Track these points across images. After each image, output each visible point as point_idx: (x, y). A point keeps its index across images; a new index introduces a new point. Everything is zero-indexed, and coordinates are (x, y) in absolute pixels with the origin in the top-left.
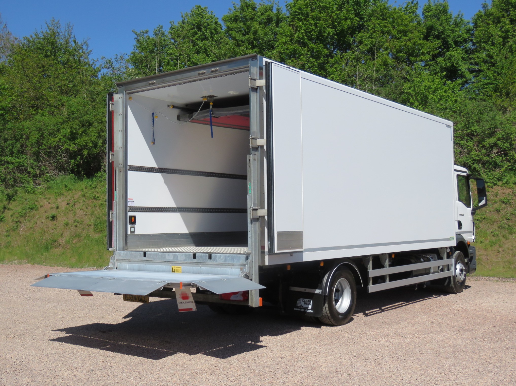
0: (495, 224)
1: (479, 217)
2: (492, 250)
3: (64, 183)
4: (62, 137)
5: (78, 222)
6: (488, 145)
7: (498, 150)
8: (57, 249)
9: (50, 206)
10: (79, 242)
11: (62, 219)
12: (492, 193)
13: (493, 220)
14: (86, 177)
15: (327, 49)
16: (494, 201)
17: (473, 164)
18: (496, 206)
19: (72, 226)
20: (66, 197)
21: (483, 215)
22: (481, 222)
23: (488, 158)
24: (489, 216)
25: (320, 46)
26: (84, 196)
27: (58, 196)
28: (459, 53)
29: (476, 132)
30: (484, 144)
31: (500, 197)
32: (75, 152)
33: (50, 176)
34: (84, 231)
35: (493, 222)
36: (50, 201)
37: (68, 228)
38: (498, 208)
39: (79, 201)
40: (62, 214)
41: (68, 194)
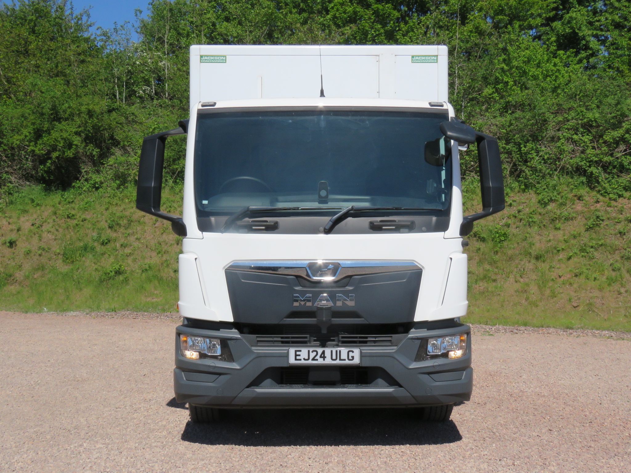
0: (617, 252)
1: (594, 242)
2: (610, 291)
3: (31, 196)
4: (28, 134)
5: (44, 249)
6: (611, 140)
7: (626, 147)
8: (13, 287)
9: (11, 227)
10: (42, 276)
11: (23, 245)
12: (616, 208)
13: (614, 247)
15: (399, 11)
16: (616, 220)
17: (590, 166)
18: (619, 227)
19: (35, 255)
20: (32, 215)
21: (600, 240)
22: (596, 250)
23: (611, 159)
24: (608, 241)
25: (387, 7)
26: (55, 213)
27: (22, 213)
28: (583, 15)
29: (596, 121)
30: (606, 139)
31: (626, 213)
32: (43, 155)
33: (14, 187)
34: (50, 262)
35: (614, 250)
36: (11, 221)
37: (29, 257)
38: (622, 230)
39: (48, 221)
40: (25, 239)
41: (35, 211)
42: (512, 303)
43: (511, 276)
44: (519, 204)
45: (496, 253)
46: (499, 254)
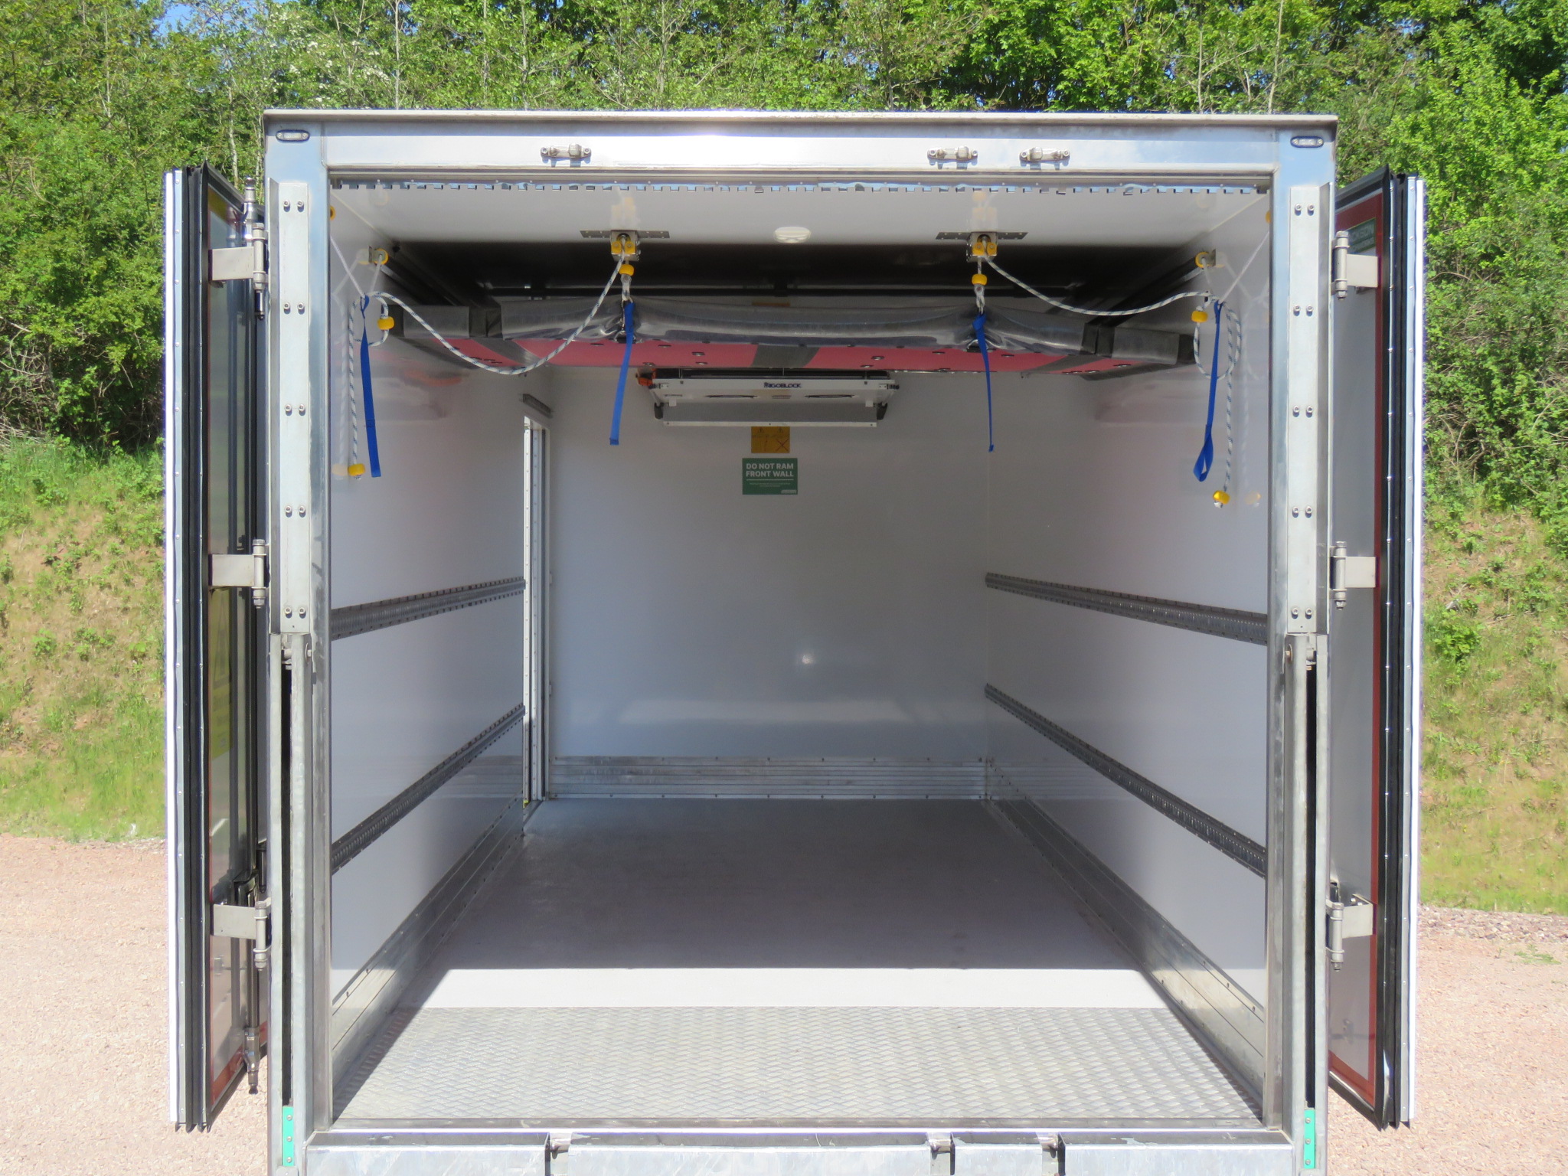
3: (32, 474)
4: (21, 287)
5: (93, 640)
8: (10, 754)
10: (99, 723)
11: (28, 624)
14: (119, 449)
19: (67, 657)
20: (41, 532)
26: (117, 530)
27: (10, 525)
32: (74, 350)
34: (120, 680)
37: (50, 663)
39: (97, 551)
40: (28, 605)
41: (49, 519)
42: (1520, 843)
43: (1504, 760)
44: (1491, 547)
45: (1451, 689)
46: (1460, 694)
